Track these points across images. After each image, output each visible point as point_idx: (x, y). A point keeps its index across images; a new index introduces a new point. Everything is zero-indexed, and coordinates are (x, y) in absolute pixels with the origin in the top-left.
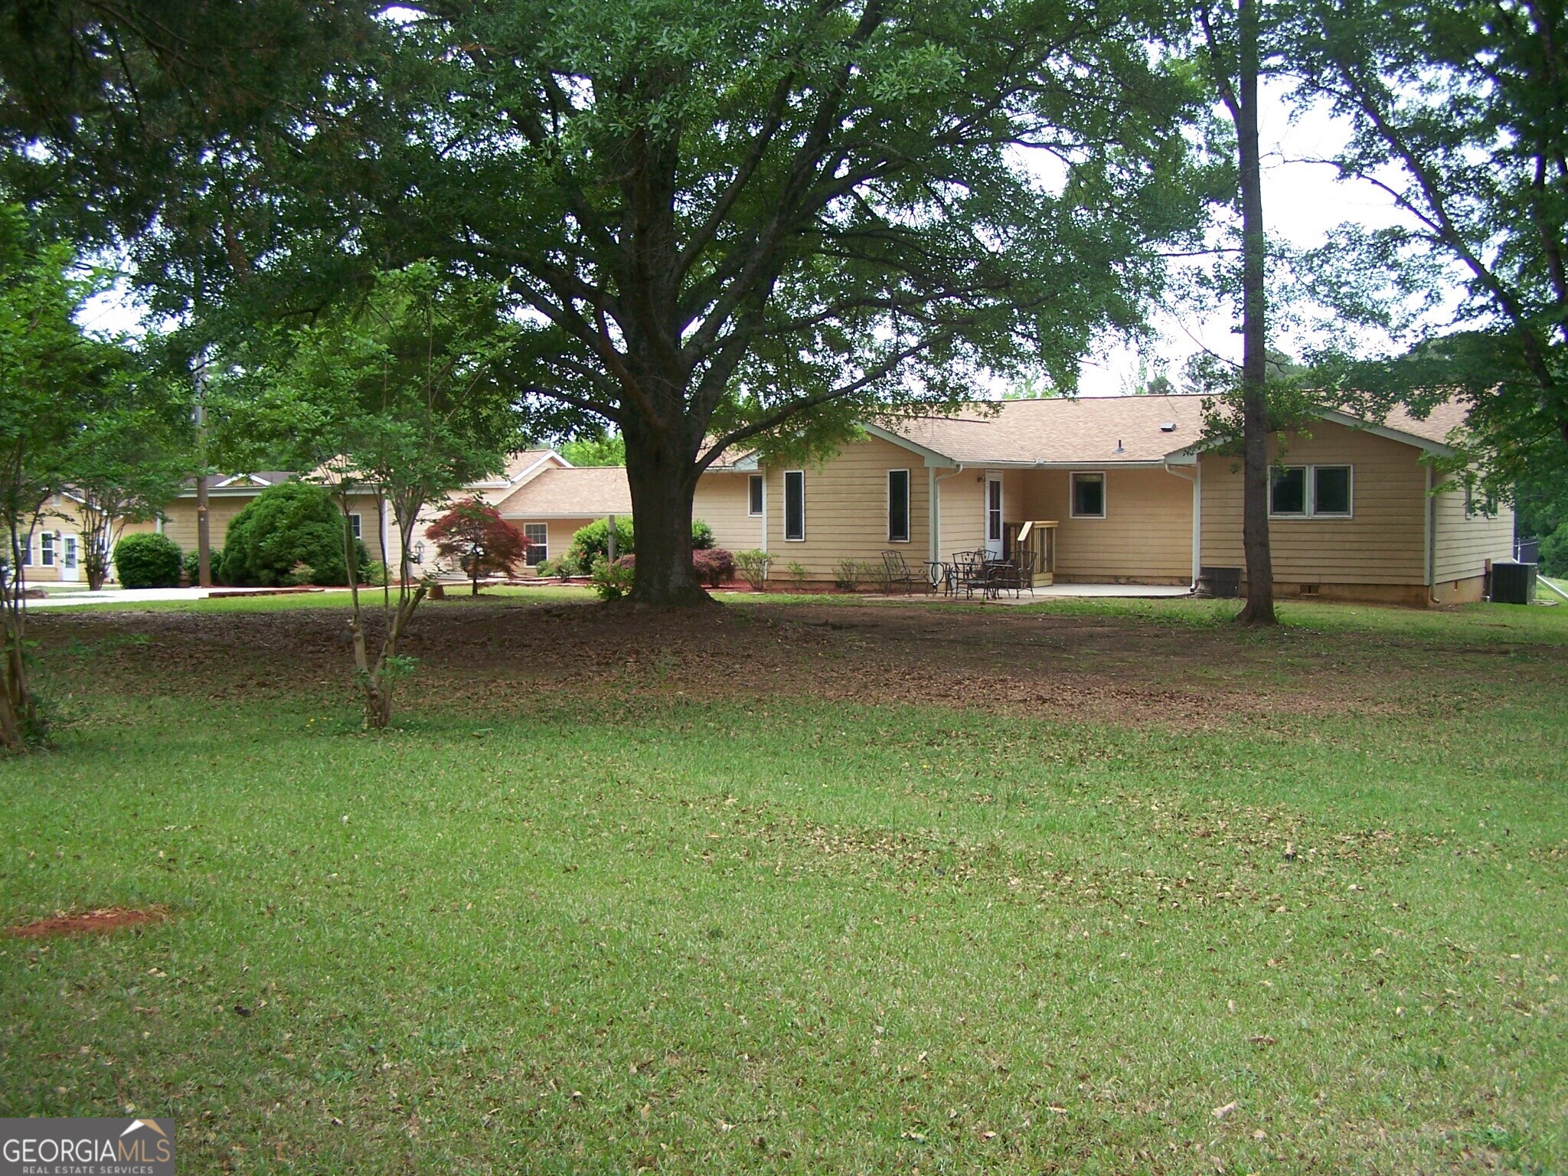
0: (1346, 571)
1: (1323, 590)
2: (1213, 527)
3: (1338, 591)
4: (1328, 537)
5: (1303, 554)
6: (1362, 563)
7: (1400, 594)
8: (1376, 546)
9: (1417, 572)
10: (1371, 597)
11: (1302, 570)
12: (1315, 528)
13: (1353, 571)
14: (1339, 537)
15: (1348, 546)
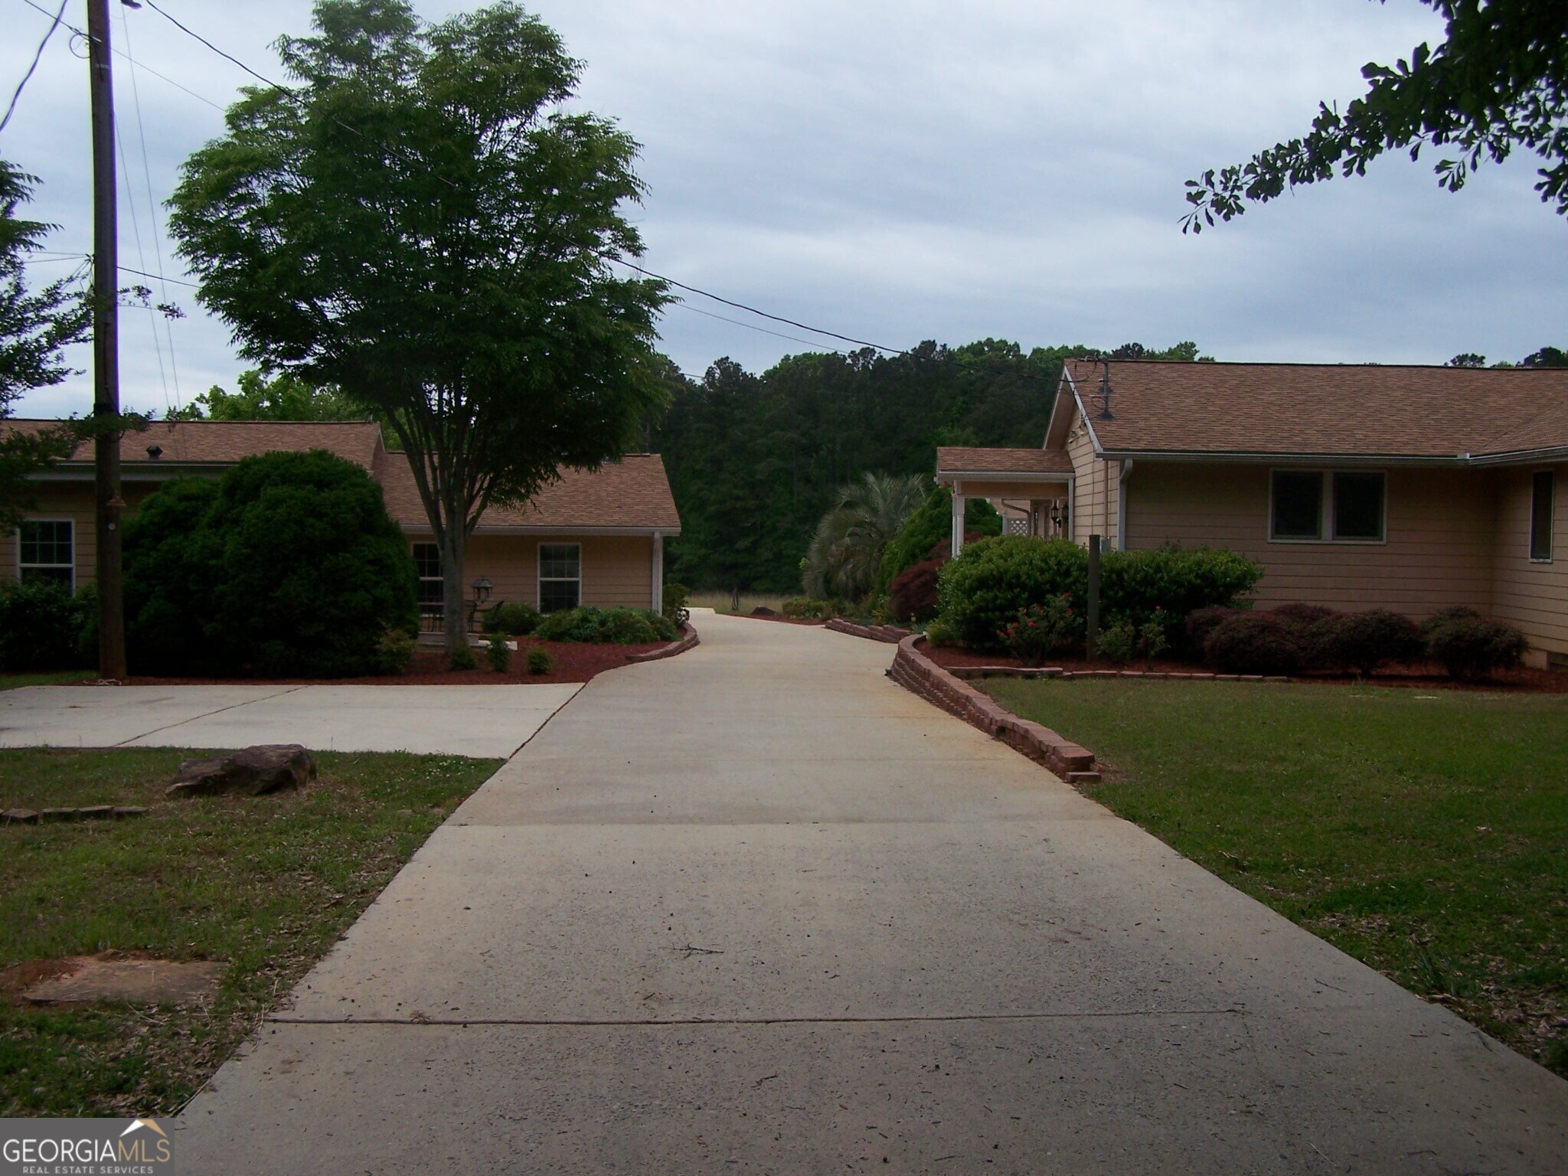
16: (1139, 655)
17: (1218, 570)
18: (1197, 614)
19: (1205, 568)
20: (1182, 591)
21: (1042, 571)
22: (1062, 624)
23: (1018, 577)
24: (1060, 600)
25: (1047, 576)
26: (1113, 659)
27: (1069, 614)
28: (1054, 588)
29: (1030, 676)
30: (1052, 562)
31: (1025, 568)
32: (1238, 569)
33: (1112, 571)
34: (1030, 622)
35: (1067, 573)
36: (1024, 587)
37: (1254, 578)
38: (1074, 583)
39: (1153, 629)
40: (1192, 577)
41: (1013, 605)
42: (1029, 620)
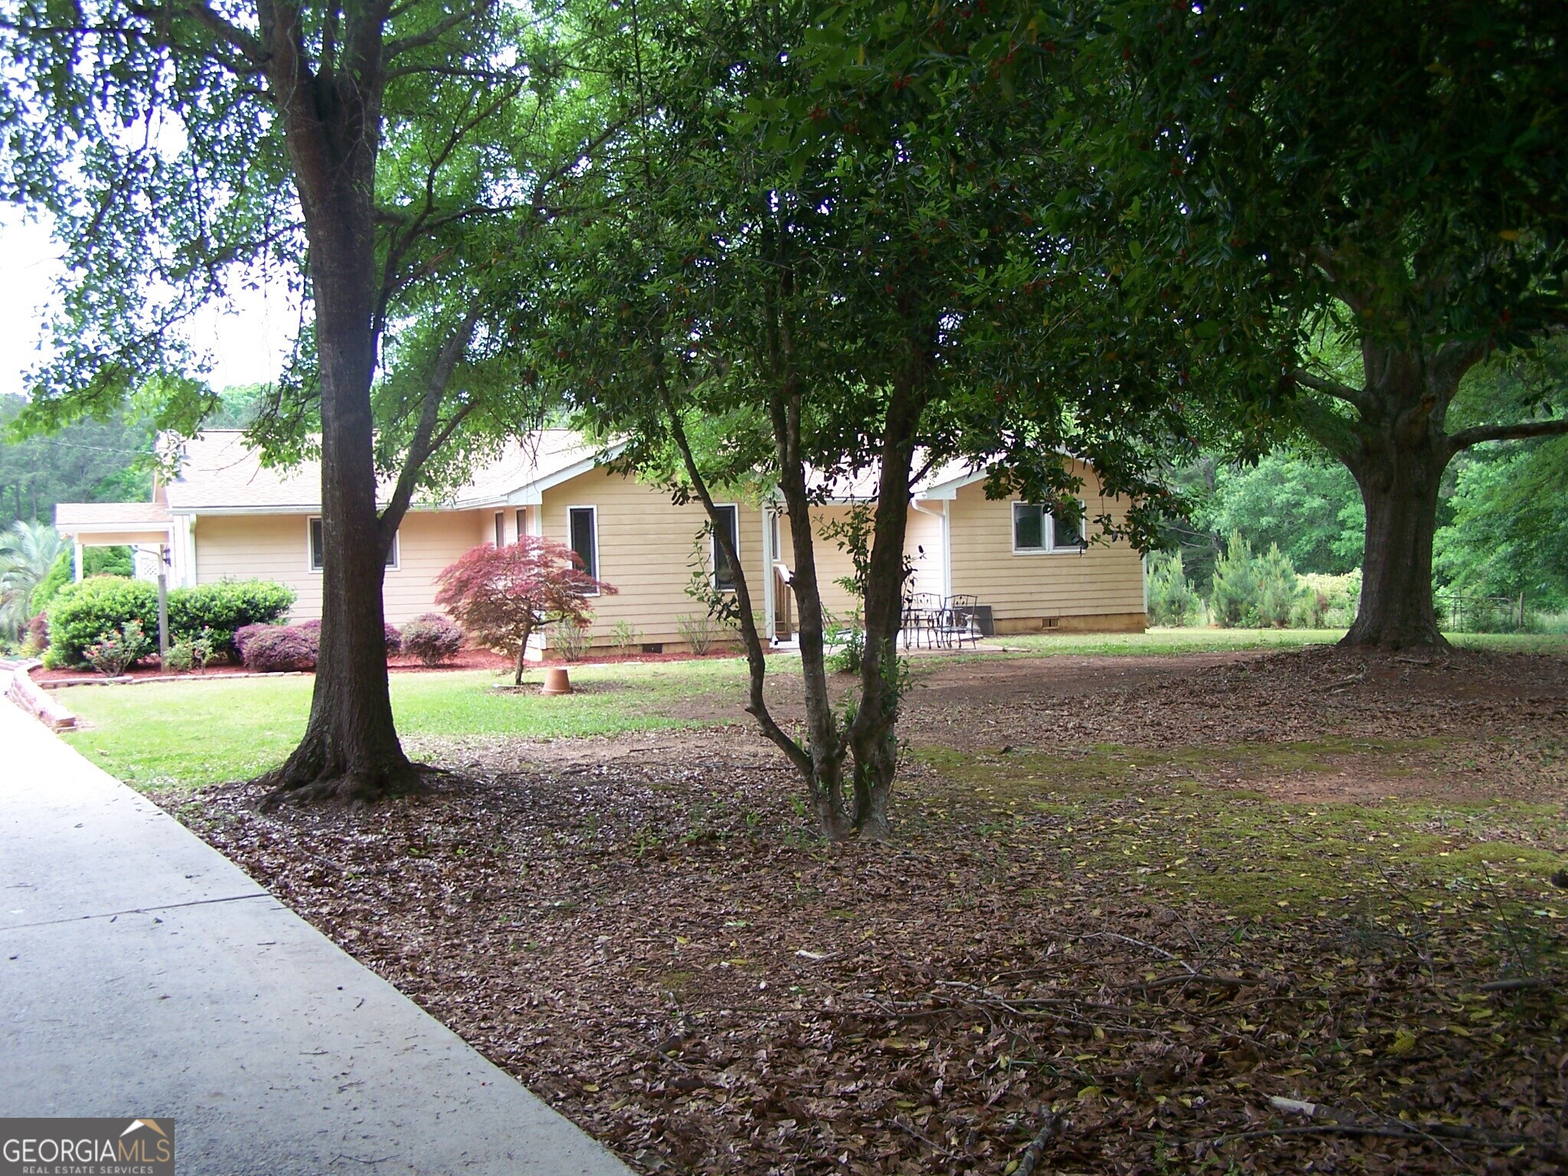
0: (1082, 603)
1: (1062, 623)
2: (964, 565)
3: (1075, 623)
4: (1065, 571)
5: (1045, 588)
6: (1095, 595)
7: (1126, 621)
8: (1106, 578)
9: (1136, 601)
10: (1102, 627)
11: (1046, 605)
12: (1053, 563)
13: (1087, 603)
14: (1073, 571)
15: (1082, 579)
16: (196, 664)
17: (259, 596)
18: (243, 630)
19: (249, 596)
20: (232, 614)
21: (123, 605)
22: (134, 644)
23: (103, 610)
24: (133, 626)
25: (126, 608)
26: (178, 669)
27: (141, 637)
28: (133, 617)
29: (104, 684)
30: (130, 597)
31: (108, 603)
32: (275, 596)
33: (178, 601)
34: (108, 644)
35: (143, 605)
36: (108, 618)
37: (290, 601)
38: (149, 612)
39: (204, 644)
40: (239, 603)
41: (99, 630)
42: (110, 644)
